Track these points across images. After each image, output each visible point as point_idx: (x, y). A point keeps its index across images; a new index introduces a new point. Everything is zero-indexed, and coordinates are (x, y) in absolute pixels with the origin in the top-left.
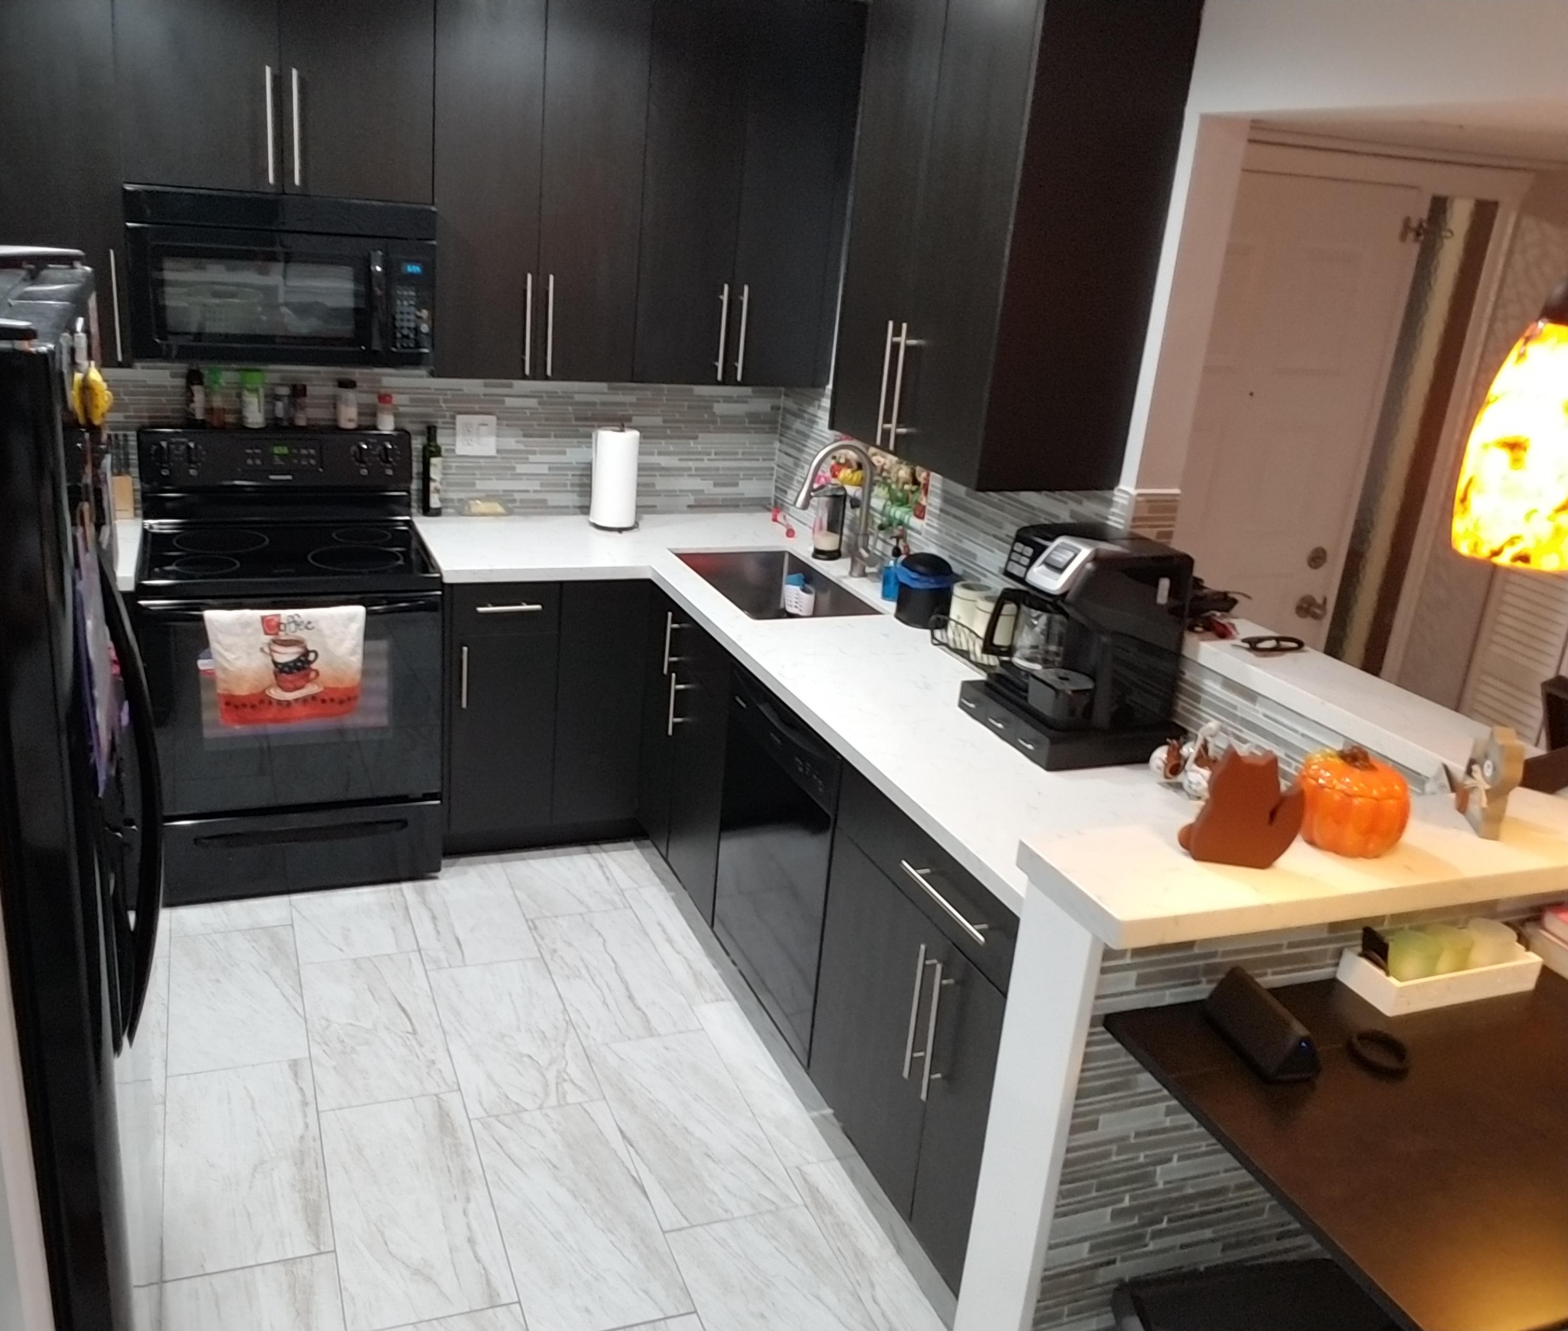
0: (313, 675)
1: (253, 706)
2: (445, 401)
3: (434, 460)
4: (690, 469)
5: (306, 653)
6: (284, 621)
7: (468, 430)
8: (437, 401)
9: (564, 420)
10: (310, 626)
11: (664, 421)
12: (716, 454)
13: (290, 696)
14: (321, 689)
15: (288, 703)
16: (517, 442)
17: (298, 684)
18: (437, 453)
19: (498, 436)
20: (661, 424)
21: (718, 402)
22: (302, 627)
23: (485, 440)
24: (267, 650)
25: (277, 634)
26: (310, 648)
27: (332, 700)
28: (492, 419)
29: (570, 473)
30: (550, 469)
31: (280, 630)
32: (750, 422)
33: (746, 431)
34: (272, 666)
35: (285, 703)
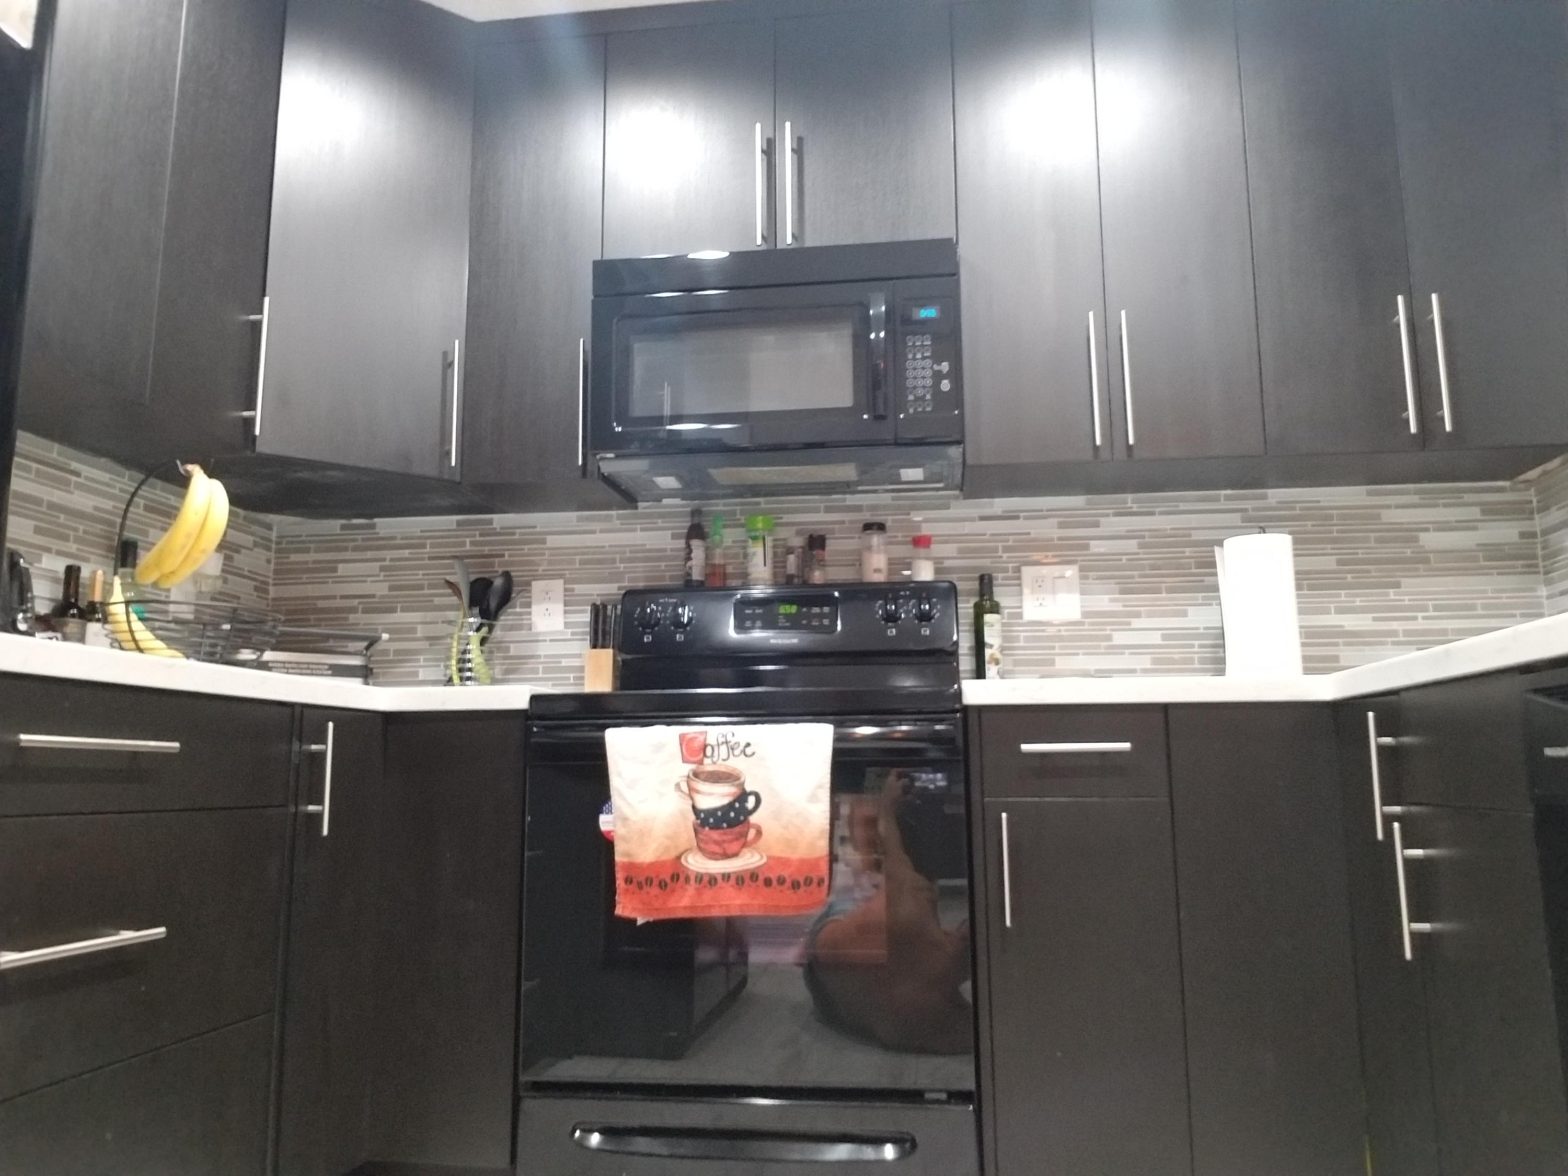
0: (752, 833)
1: (663, 885)
2: (1007, 549)
3: (988, 618)
4: (1394, 633)
5: (743, 796)
6: (711, 740)
7: (1039, 585)
8: (995, 550)
9: (1180, 566)
10: (749, 751)
11: (1339, 562)
12: (1436, 608)
13: (717, 867)
14: (765, 860)
15: (713, 880)
16: (1112, 600)
17: (734, 847)
18: (995, 609)
19: (1083, 593)
20: (1334, 567)
21: (1427, 530)
22: (737, 752)
23: (1062, 597)
24: (684, 787)
25: (701, 763)
26: (748, 788)
27: (781, 881)
28: (1071, 572)
29: (1196, 643)
30: (1164, 637)
31: (705, 755)
32: (1486, 559)
33: (1479, 571)
34: (692, 817)
35: (706, 879)
